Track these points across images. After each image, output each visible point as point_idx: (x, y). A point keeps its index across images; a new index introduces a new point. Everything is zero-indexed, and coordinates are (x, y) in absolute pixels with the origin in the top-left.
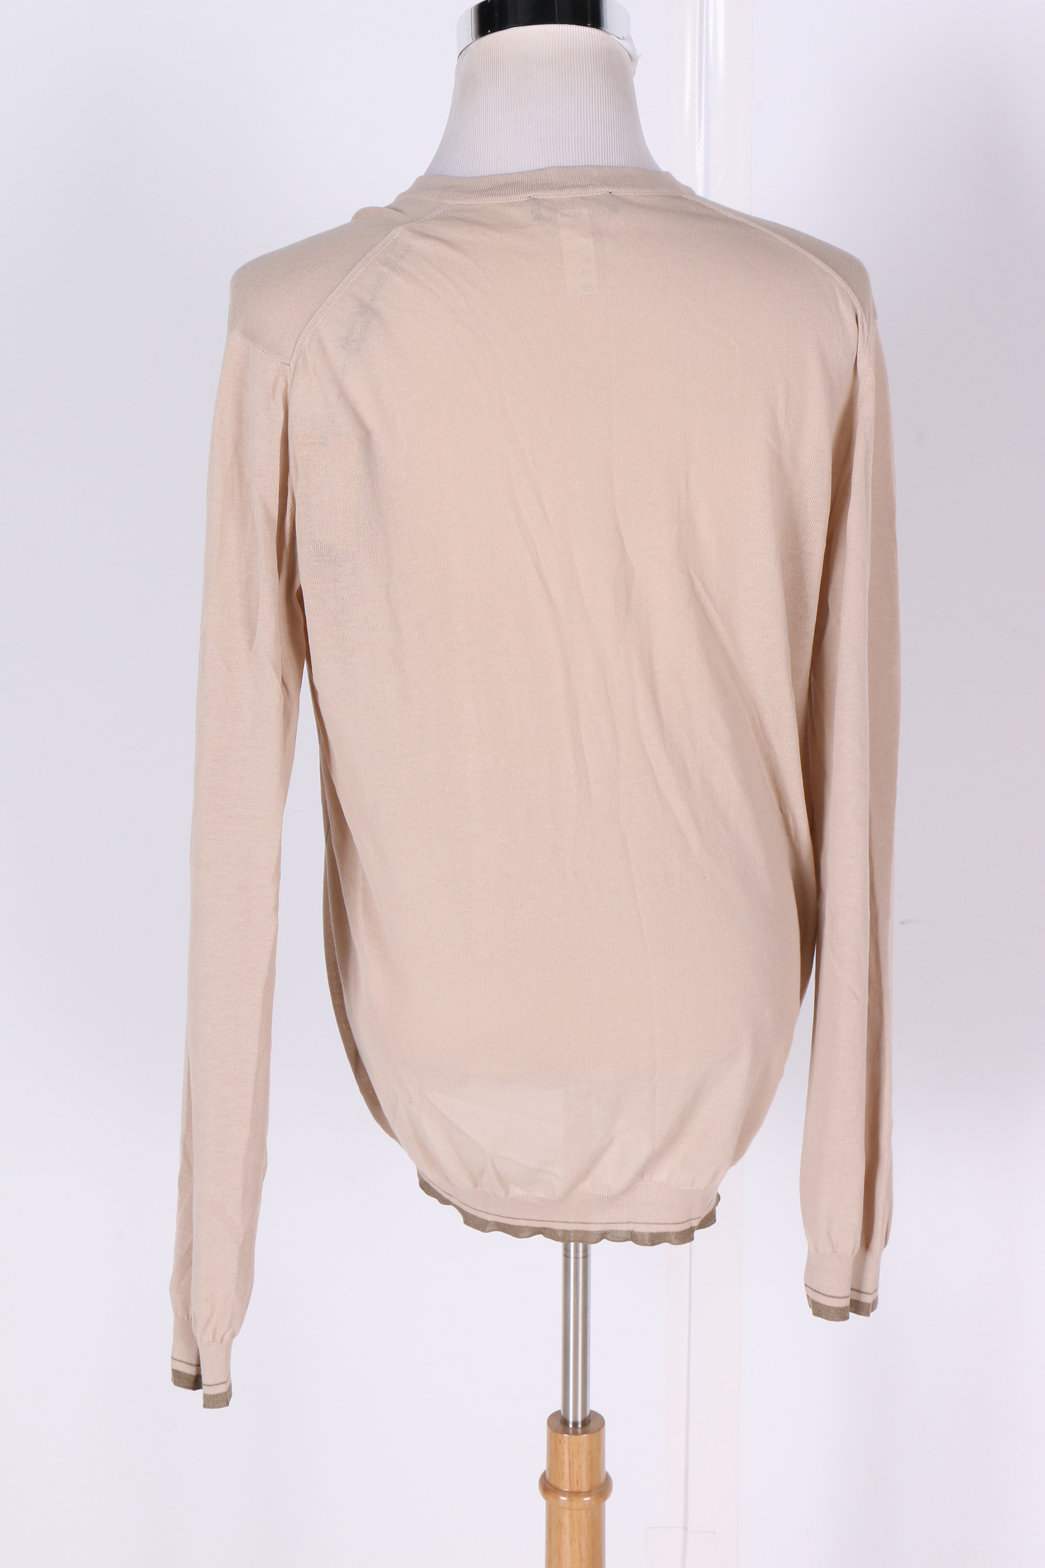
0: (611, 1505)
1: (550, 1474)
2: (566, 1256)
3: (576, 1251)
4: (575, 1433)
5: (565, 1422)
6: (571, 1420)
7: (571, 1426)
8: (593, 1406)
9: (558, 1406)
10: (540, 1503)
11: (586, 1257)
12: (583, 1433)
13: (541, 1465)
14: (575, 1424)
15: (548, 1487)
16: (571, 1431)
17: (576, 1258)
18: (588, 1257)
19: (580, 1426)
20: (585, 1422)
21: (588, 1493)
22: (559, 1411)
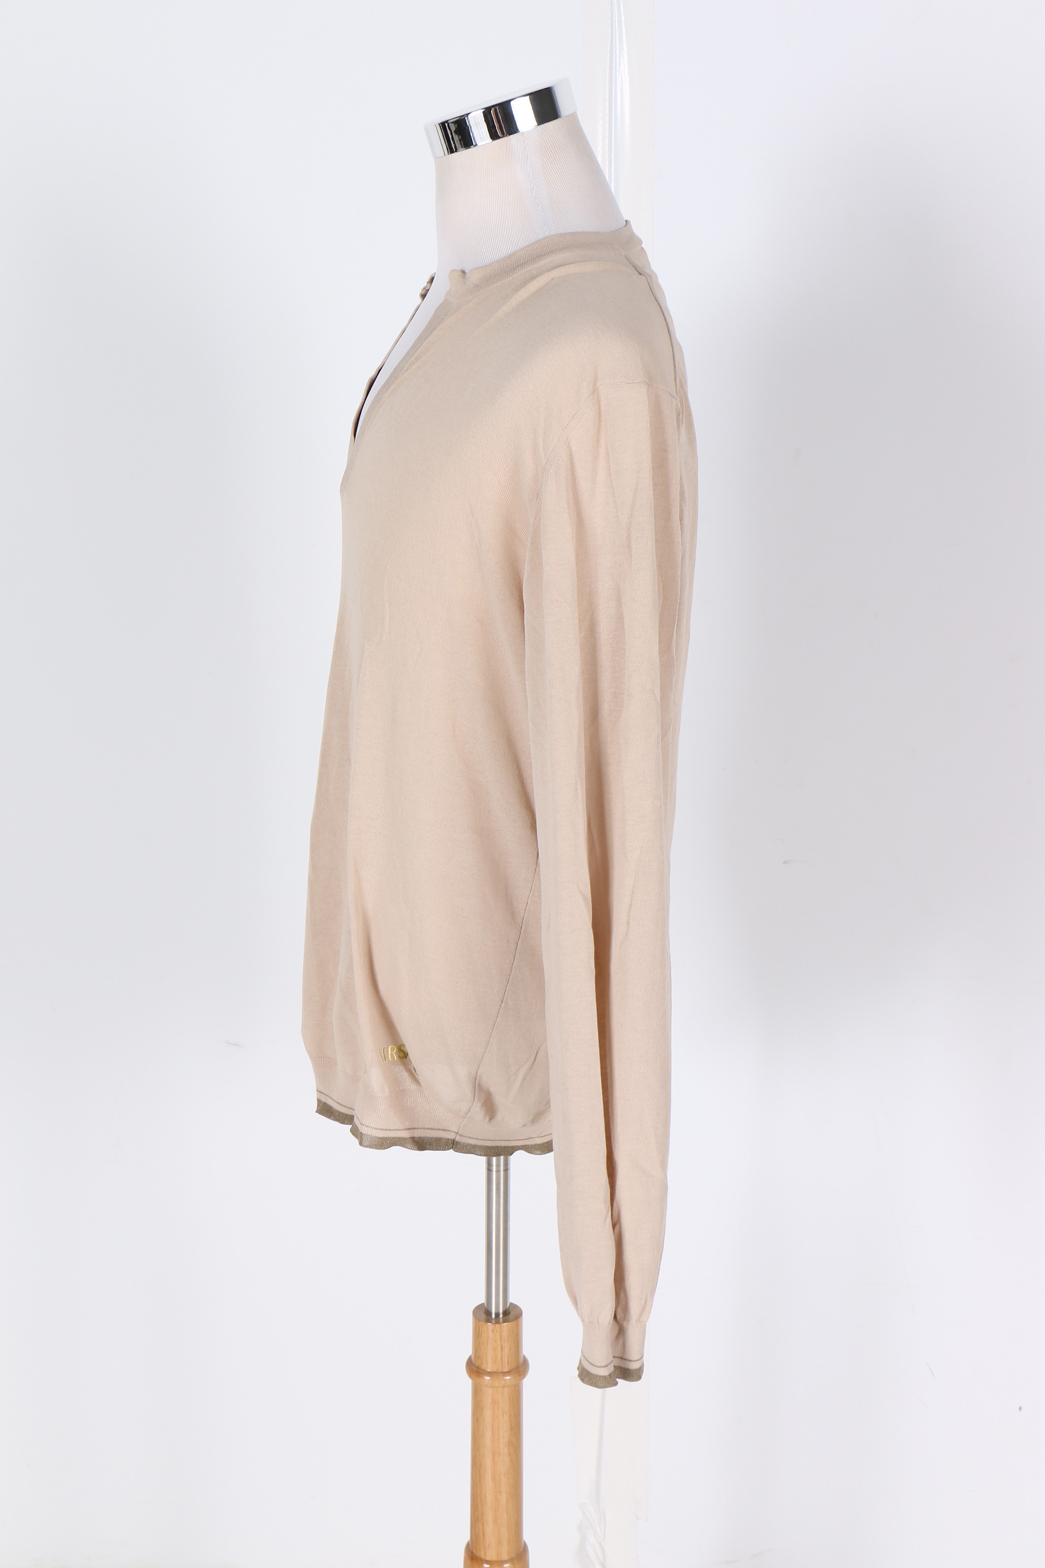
0: (528, 1383)
1: (475, 1359)
2: (489, 1170)
3: (498, 1165)
4: (497, 1322)
5: (488, 1313)
6: (493, 1311)
7: (493, 1316)
8: (512, 1299)
9: (482, 1300)
10: (466, 1383)
11: (506, 1170)
12: (504, 1321)
13: (468, 1351)
14: (497, 1315)
15: (474, 1368)
16: (494, 1321)
17: (498, 1171)
18: (509, 1171)
19: (501, 1316)
20: (506, 1313)
21: (508, 1373)
22: (483, 1304)
